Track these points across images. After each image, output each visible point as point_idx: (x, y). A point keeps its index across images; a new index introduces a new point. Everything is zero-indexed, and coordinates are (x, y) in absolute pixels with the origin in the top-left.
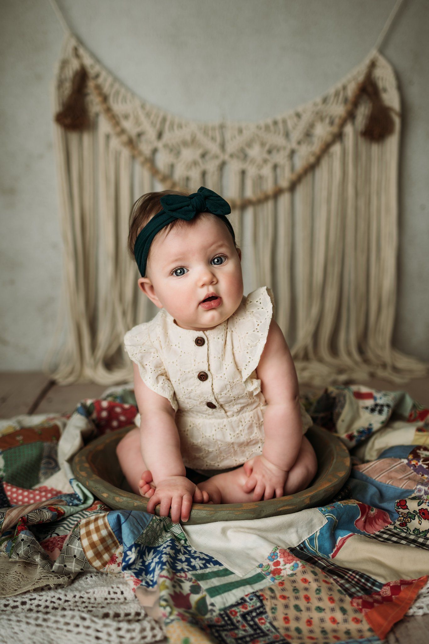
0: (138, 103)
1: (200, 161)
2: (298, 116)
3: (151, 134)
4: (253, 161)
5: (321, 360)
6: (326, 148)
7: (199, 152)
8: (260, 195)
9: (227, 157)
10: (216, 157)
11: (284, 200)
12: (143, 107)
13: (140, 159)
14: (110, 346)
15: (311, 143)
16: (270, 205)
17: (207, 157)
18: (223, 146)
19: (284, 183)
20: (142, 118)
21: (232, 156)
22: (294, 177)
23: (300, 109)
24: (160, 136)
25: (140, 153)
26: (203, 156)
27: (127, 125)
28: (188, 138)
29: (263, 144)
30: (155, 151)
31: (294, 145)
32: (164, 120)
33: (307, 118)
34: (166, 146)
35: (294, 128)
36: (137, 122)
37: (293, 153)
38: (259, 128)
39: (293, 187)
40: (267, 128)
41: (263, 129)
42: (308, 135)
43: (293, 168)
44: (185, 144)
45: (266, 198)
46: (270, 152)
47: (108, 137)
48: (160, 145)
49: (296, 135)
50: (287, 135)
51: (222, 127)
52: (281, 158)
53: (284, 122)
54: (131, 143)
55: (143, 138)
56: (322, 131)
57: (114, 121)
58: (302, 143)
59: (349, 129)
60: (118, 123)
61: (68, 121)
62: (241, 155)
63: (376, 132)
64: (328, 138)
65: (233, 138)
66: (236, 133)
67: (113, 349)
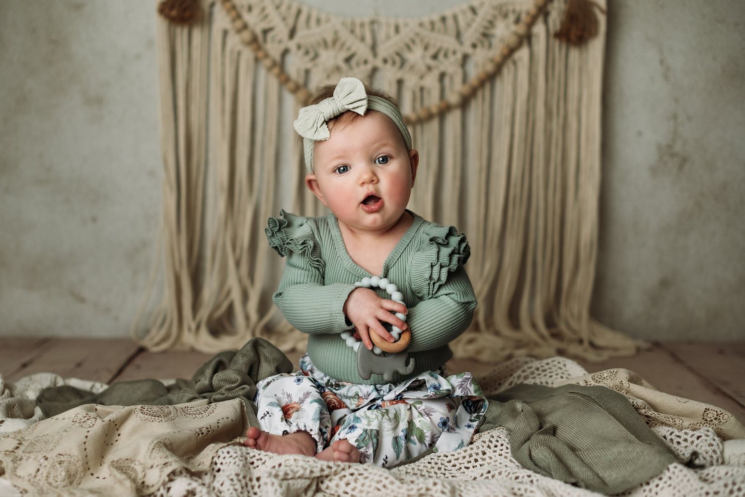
1: (344, 66)
2: (474, 11)
3: (282, 31)
4: (412, 68)
5: (497, 333)
6: (511, 51)
7: (344, 54)
8: (422, 113)
9: (379, 63)
10: (366, 62)
11: (453, 120)
13: (266, 63)
15: (490, 46)
16: (435, 124)
17: (353, 62)
18: (374, 48)
19: (453, 98)
20: (270, 10)
21: (385, 61)
22: (466, 90)
23: (475, 2)
24: (292, 33)
25: (267, 56)
26: (348, 60)
27: (250, 18)
28: (329, 38)
29: (426, 48)
30: (286, 52)
31: (468, 50)
32: (299, 12)
33: (484, 13)
34: (299, 46)
35: (467, 27)
36: (264, 15)
37: (465, 57)
38: (421, 25)
39: (465, 103)
40: (433, 25)
41: (428, 25)
42: (486, 35)
43: (465, 79)
44: (325, 44)
45: (430, 117)
47: (225, 33)
48: (292, 45)
49: (470, 36)
50: (458, 36)
51: (373, 22)
52: (450, 65)
53: (455, 18)
54: (255, 42)
55: (270, 35)
56: (504, 31)
57: (233, 13)
58: (479, 46)
59: (539, 29)
60: (239, 16)
61: (174, 13)
62: (398, 60)
63: (574, 34)
64: (513, 40)
65: (388, 37)
66: (392, 30)
67: (223, 309)
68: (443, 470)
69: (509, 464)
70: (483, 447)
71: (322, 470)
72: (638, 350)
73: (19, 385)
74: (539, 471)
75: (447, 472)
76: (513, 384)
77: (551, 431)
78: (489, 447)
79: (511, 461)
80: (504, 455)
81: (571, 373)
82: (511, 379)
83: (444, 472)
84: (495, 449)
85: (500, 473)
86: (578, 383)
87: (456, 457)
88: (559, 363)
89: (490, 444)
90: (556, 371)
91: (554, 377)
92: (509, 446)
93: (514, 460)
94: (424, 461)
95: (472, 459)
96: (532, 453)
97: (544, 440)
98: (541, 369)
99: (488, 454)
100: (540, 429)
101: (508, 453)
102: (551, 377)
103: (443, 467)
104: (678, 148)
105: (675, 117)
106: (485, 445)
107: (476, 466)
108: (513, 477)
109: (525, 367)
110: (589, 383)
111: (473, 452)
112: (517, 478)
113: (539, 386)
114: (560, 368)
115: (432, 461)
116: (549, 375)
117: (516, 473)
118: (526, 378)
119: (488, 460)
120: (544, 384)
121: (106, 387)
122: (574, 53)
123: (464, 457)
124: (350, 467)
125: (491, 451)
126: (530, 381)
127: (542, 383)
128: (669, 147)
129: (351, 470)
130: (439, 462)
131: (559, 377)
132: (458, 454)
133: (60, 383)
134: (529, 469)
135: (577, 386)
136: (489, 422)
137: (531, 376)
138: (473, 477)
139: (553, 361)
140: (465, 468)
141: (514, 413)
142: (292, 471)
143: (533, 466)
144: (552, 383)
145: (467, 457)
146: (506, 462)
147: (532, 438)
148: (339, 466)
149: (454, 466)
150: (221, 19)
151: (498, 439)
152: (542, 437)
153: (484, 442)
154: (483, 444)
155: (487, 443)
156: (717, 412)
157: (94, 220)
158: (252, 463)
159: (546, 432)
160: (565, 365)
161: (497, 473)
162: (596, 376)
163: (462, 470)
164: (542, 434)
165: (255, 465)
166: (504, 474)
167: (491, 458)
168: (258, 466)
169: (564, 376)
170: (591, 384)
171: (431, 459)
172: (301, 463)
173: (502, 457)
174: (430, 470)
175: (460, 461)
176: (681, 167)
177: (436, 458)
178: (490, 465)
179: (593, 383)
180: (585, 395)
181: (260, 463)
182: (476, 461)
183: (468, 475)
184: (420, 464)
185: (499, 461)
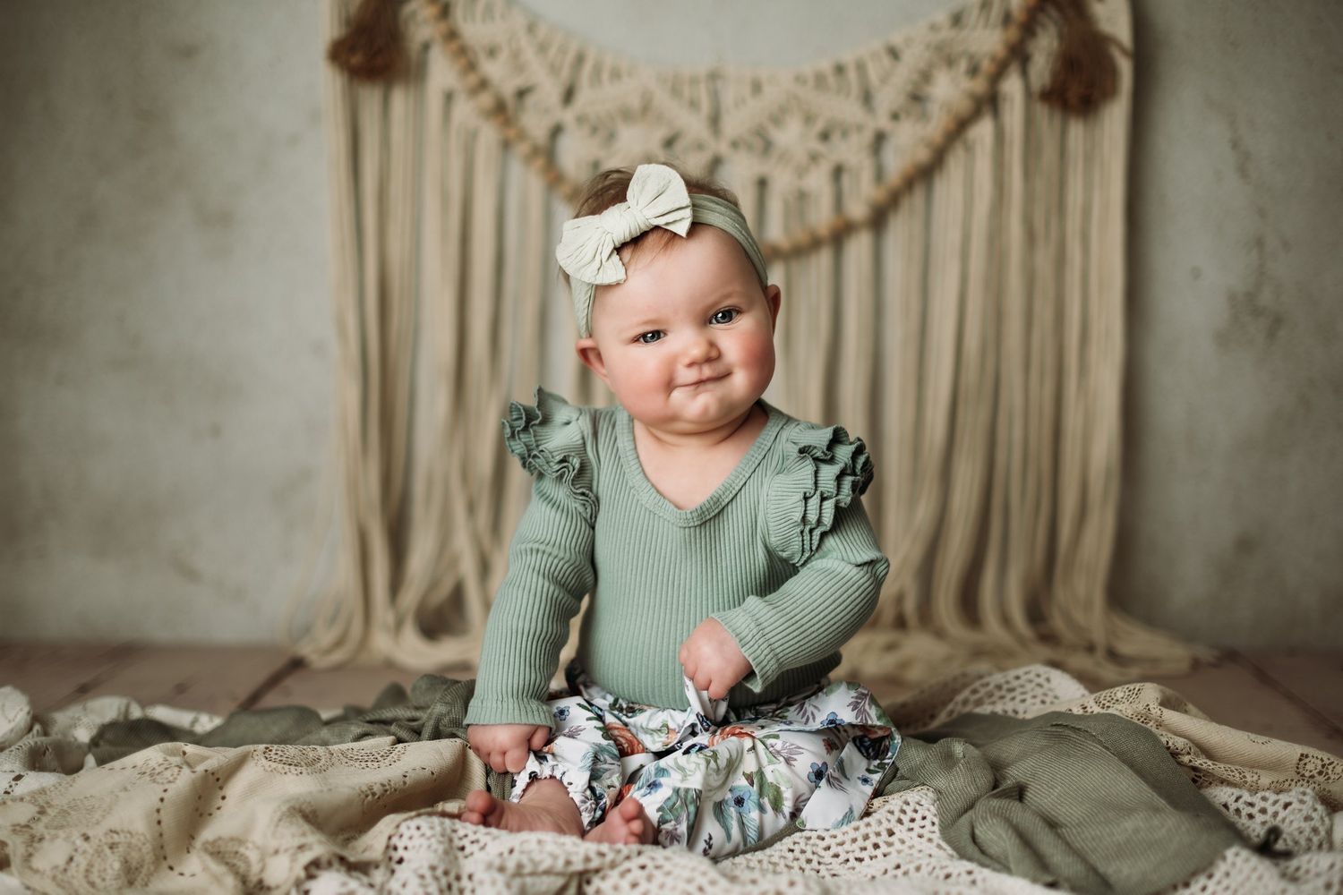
0: (519, 21)
1: (661, 153)
2: (894, 53)
3: (549, 91)
4: (784, 157)
5: (940, 634)
6: (960, 127)
7: (660, 134)
8: (801, 236)
9: (723, 148)
10: (700, 147)
11: (859, 248)
12: (531, 29)
13: (522, 149)
14: (434, 585)
15: (924, 117)
16: (824, 258)
17: (679, 146)
18: (715, 121)
19: (857, 209)
20: (529, 54)
21: (735, 145)
22: (882, 195)
23: (897, 39)
24: (569, 96)
25: (522, 135)
26: (668, 143)
27: (493, 70)
28: (635, 102)
29: (809, 119)
30: (557, 131)
31: (883, 122)
32: (580, 60)
33: (914, 57)
34: (581, 120)
35: (884, 80)
36: (518, 65)
37: (880, 139)
38: (800, 79)
39: (879, 219)
40: (820, 80)
41: (811, 82)
42: (917, 98)
43: (879, 175)
44: (627, 115)
45: (815, 244)
46: (825, 136)
47: (449, 97)
48: (568, 116)
49: (889, 97)
50: (867, 98)
51: (714, 76)
52: (852, 152)
53: (861, 67)
54: (501, 111)
55: (530, 100)
56: (949, 90)
57: (463, 61)
58: (903, 116)
59: (1012, 86)
60: (471, 67)
61: (356, 59)
62: (758, 143)
63: (1074, 93)
64: (964, 106)
65: (740, 102)
66: (747, 91)
67: (445, 590)
68: (815, 864)
69: (935, 851)
70: (889, 821)
71: (587, 859)
72: (1196, 664)
73: (61, 718)
74: (987, 861)
75: (822, 868)
76: (955, 715)
77: (1014, 794)
78: (900, 821)
79: (939, 846)
80: (927, 835)
81: (1058, 695)
82: (950, 707)
83: (817, 867)
84: (912, 825)
85: (918, 869)
86: (1070, 710)
87: (839, 840)
88: (1038, 676)
89: (902, 816)
90: (1033, 690)
91: (1029, 701)
92: (936, 820)
93: (944, 845)
94: (781, 848)
95: (869, 844)
96: (977, 832)
97: (1000, 807)
98: (1005, 687)
99: (898, 835)
100: (995, 787)
101: (934, 832)
102: (1023, 701)
103: (815, 858)
104: (1266, 297)
105: (1260, 243)
106: (893, 819)
107: (876, 857)
108: (942, 874)
109: (977, 684)
110: (1089, 710)
111: (869, 830)
112: (948, 876)
113: (1000, 717)
114: (1040, 685)
115: (796, 848)
116: (1019, 698)
117: (946, 867)
118: (979, 703)
119: (898, 845)
120: (1010, 713)
121: (218, 721)
122: (1076, 130)
123: (854, 840)
124: (639, 853)
125: (904, 828)
126: (986, 709)
127: (1006, 712)
128: (1251, 297)
129: (642, 860)
130: (809, 849)
131: (1038, 701)
132: (844, 834)
133: (136, 713)
134: (970, 859)
135: (1069, 715)
136: (903, 778)
137: (987, 701)
138: (869, 876)
139: (1026, 673)
140: (856, 859)
141: (948, 760)
142: (532, 860)
143: (977, 854)
144: (1025, 712)
145: (860, 839)
146: (930, 849)
147: (978, 806)
148: (619, 852)
149: (836, 856)
150: (441, 72)
151: (918, 807)
152: (995, 803)
153: (892, 812)
154: (889, 816)
155: (897, 814)
156: (1322, 760)
157: (216, 431)
158: (462, 849)
159: (1005, 795)
160: (1048, 680)
161: (912, 867)
162: (1102, 697)
163: (849, 864)
164: (997, 798)
165: (467, 851)
166: (924, 870)
167: (903, 842)
168: (472, 854)
169: (1048, 700)
170: (1092, 712)
171: (795, 843)
172: (550, 847)
173: (924, 840)
174: (791, 864)
175: (847, 846)
176: (1272, 334)
177: (802, 842)
178: (902, 854)
179: (1097, 710)
180: (1079, 729)
181: (475, 847)
182: (876, 846)
183: (860, 872)
184: (773, 853)
185: (918, 847)
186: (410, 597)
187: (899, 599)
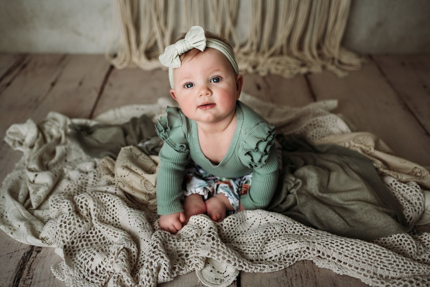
5: (291, 55)
14: (149, 41)
67: (152, 43)
72: (363, 64)
186: (143, 47)
187: (282, 47)
